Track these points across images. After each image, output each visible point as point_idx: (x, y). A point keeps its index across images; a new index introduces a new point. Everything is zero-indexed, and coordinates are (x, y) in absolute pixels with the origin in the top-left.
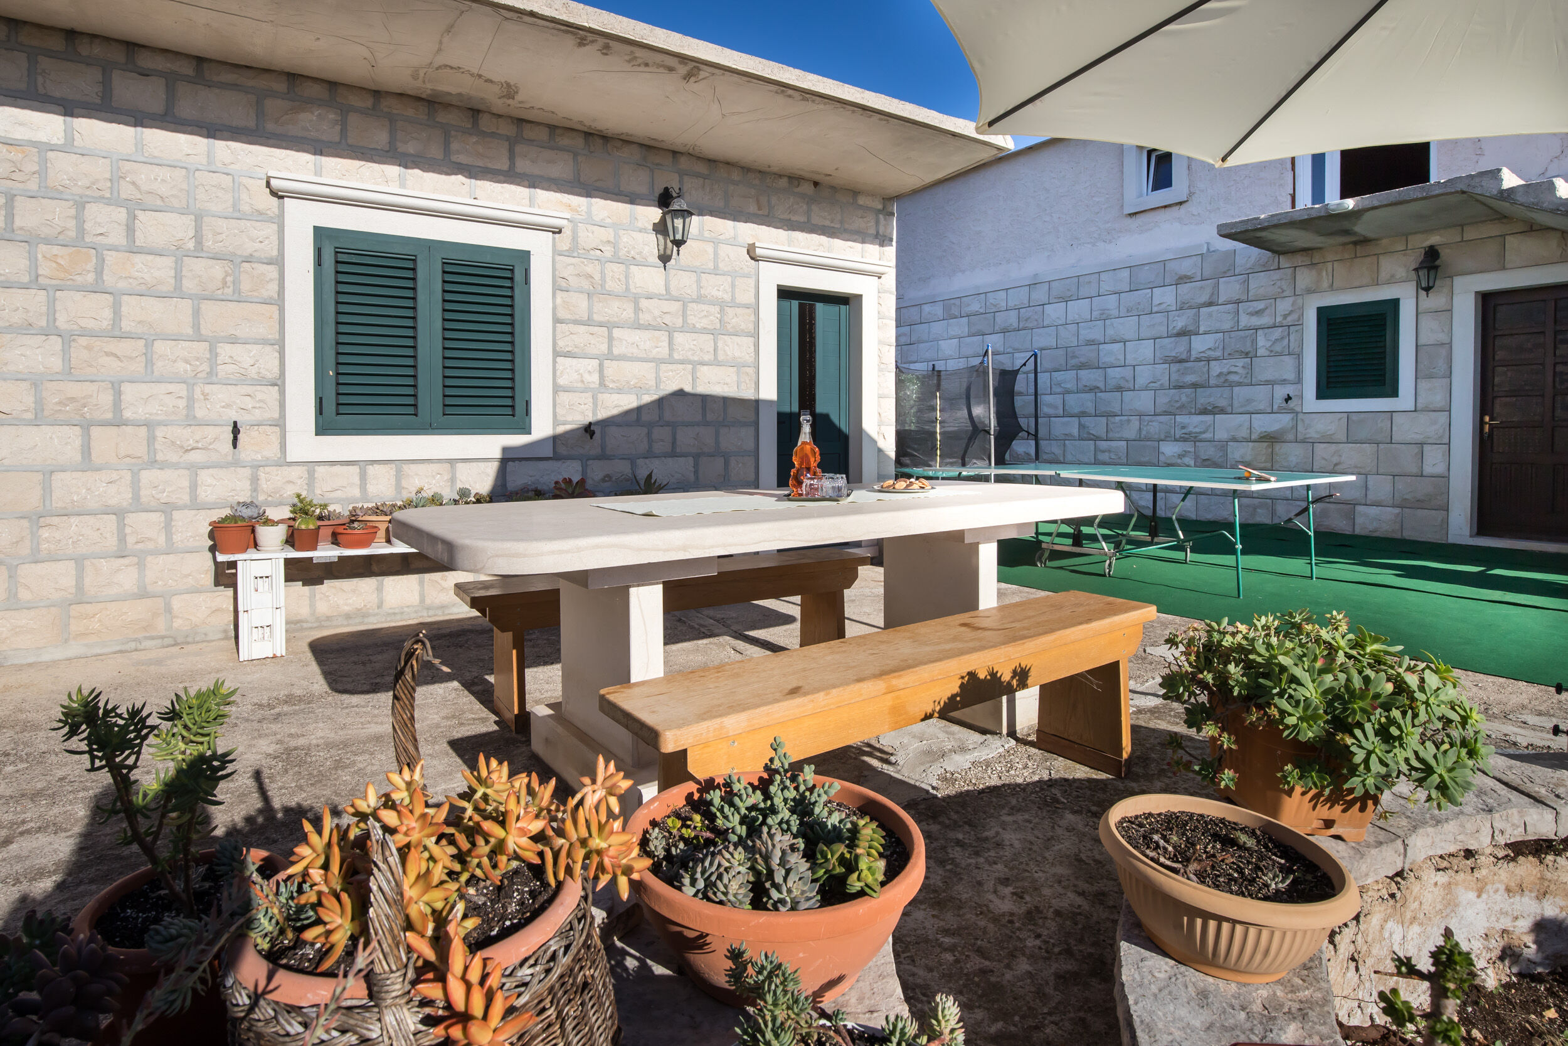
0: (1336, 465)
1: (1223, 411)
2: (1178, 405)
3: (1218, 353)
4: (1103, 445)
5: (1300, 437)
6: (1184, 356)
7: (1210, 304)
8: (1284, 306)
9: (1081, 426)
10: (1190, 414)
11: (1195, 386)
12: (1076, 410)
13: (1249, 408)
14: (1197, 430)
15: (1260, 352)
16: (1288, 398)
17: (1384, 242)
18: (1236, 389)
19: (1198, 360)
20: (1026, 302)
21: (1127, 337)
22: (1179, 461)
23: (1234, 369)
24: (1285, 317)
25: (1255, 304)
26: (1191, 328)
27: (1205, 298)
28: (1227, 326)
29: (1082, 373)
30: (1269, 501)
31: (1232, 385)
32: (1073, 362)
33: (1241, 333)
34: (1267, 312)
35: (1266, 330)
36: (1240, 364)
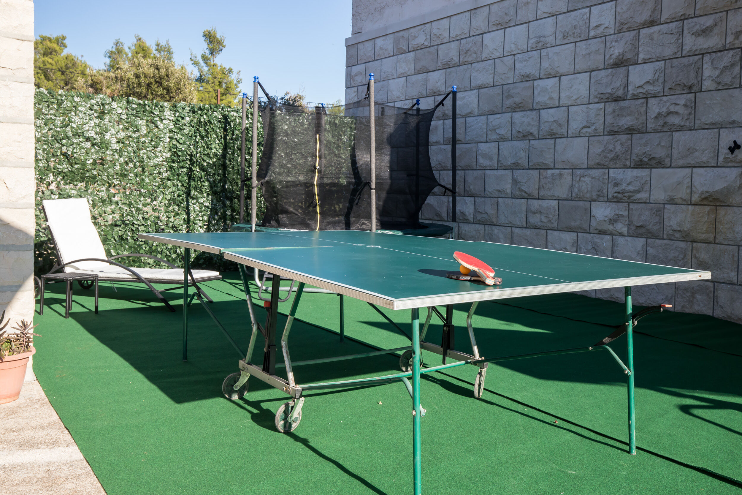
1: (660, 164)
2: (611, 156)
3: (658, 88)
4: (535, 204)
6: (620, 93)
7: (652, 23)
8: (736, 20)
9: (515, 181)
10: (625, 167)
11: (631, 131)
12: (510, 161)
13: (690, 160)
14: (631, 188)
15: (707, 84)
16: (737, 147)
18: (676, 135)
19: (635, 97)
20: (467, 31)
21: (562, 71)
22: (611, 227)
23: (673, 108)
25: (702, 20)
26: (629, 56)
27: (645, 16)
28: (668, 52)
29: (517, 116)
30: (711, 285)
31: (672, 129)
32: (508, 102)
33: (685, 61)
34: (716, 30)
35: (714, 55)
36: (682, 102)
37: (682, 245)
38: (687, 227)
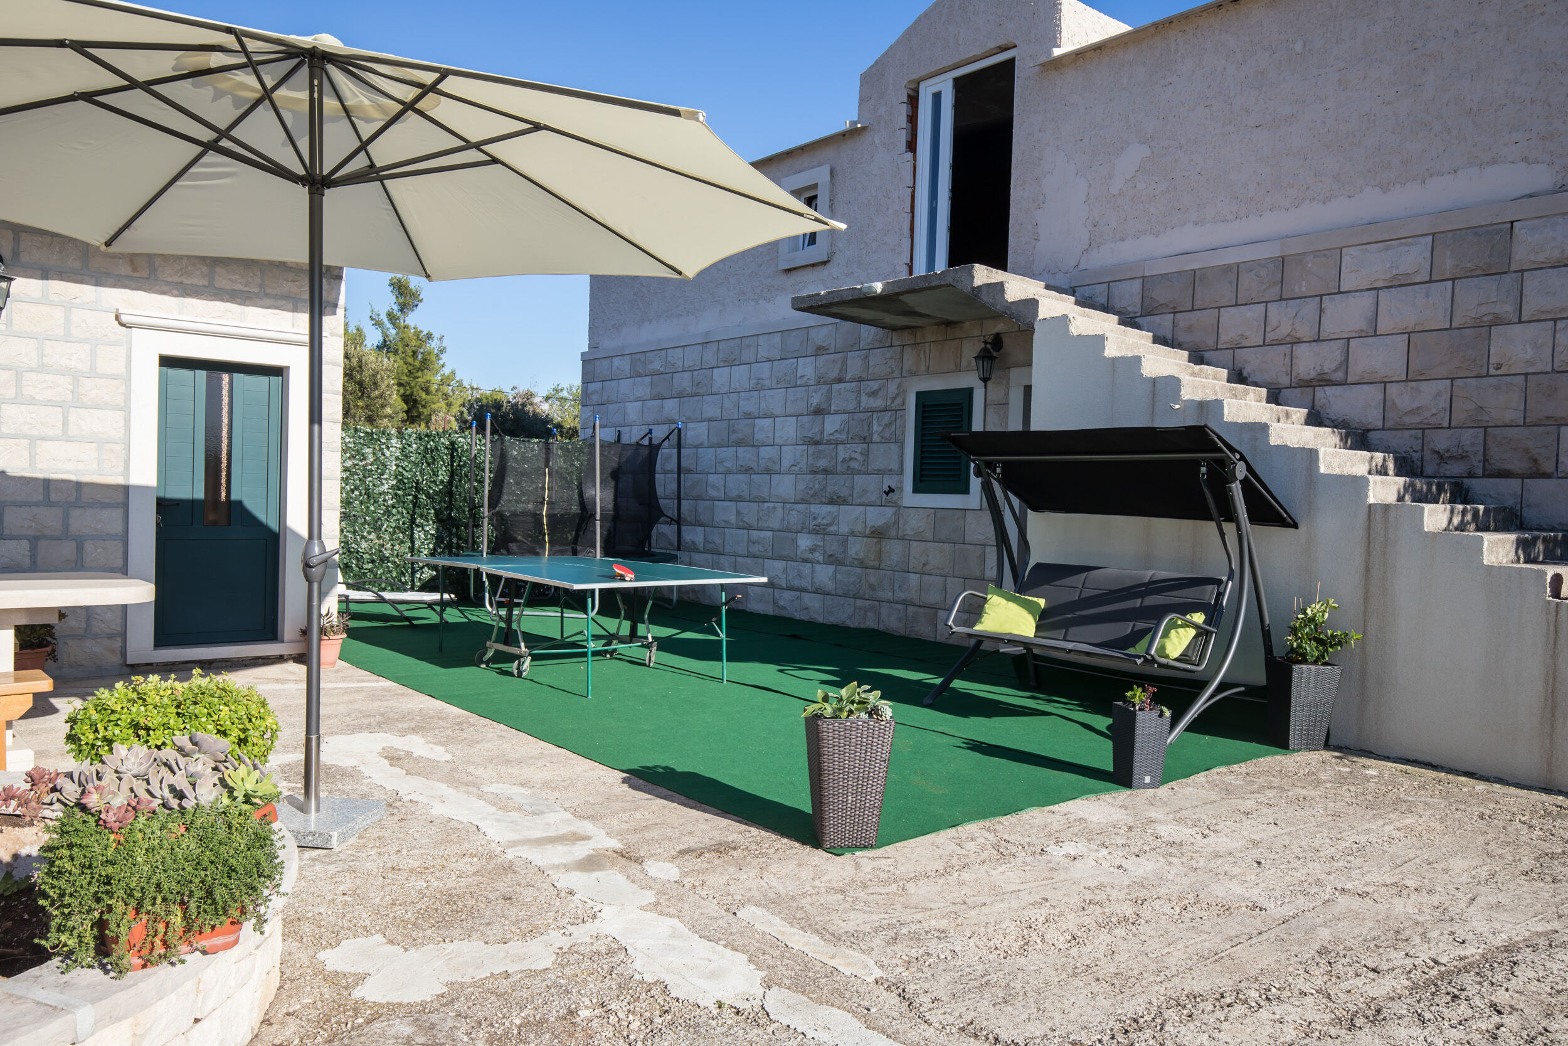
0: (924, 565)
1: (845, 502)
2: (811, 492)
3: (843, 437)
4: (755, 534)
5: (900, 534)
6: (818, 438)
7: (840, 380)
8: (892, 387)
9: (738, 513)
10: (822, 503)
11: (826, 472)
12: (734, 494)
13: (864, 500)
14: (825, 522)
15: (876, 438)
16: (891, 490)
17: (967, 324)
18: (856, 477)
19: (829, 443)
20: (698, 363)
21: (776, 413)
22: (811, 556)
23: (854, 455)
24: (893, 399)
25: (872, 383)
26: (824, 406)
27: (834, 374)
28: (851, 406)
29: (741, 450)
30: (877, 603)
31: (853, 472)
32: (733, 437)
33: (861, 415)
34: (881, 393)
35: (879, 414)
36: (859, 450)
37: (859, 570)
38: (862, 555)
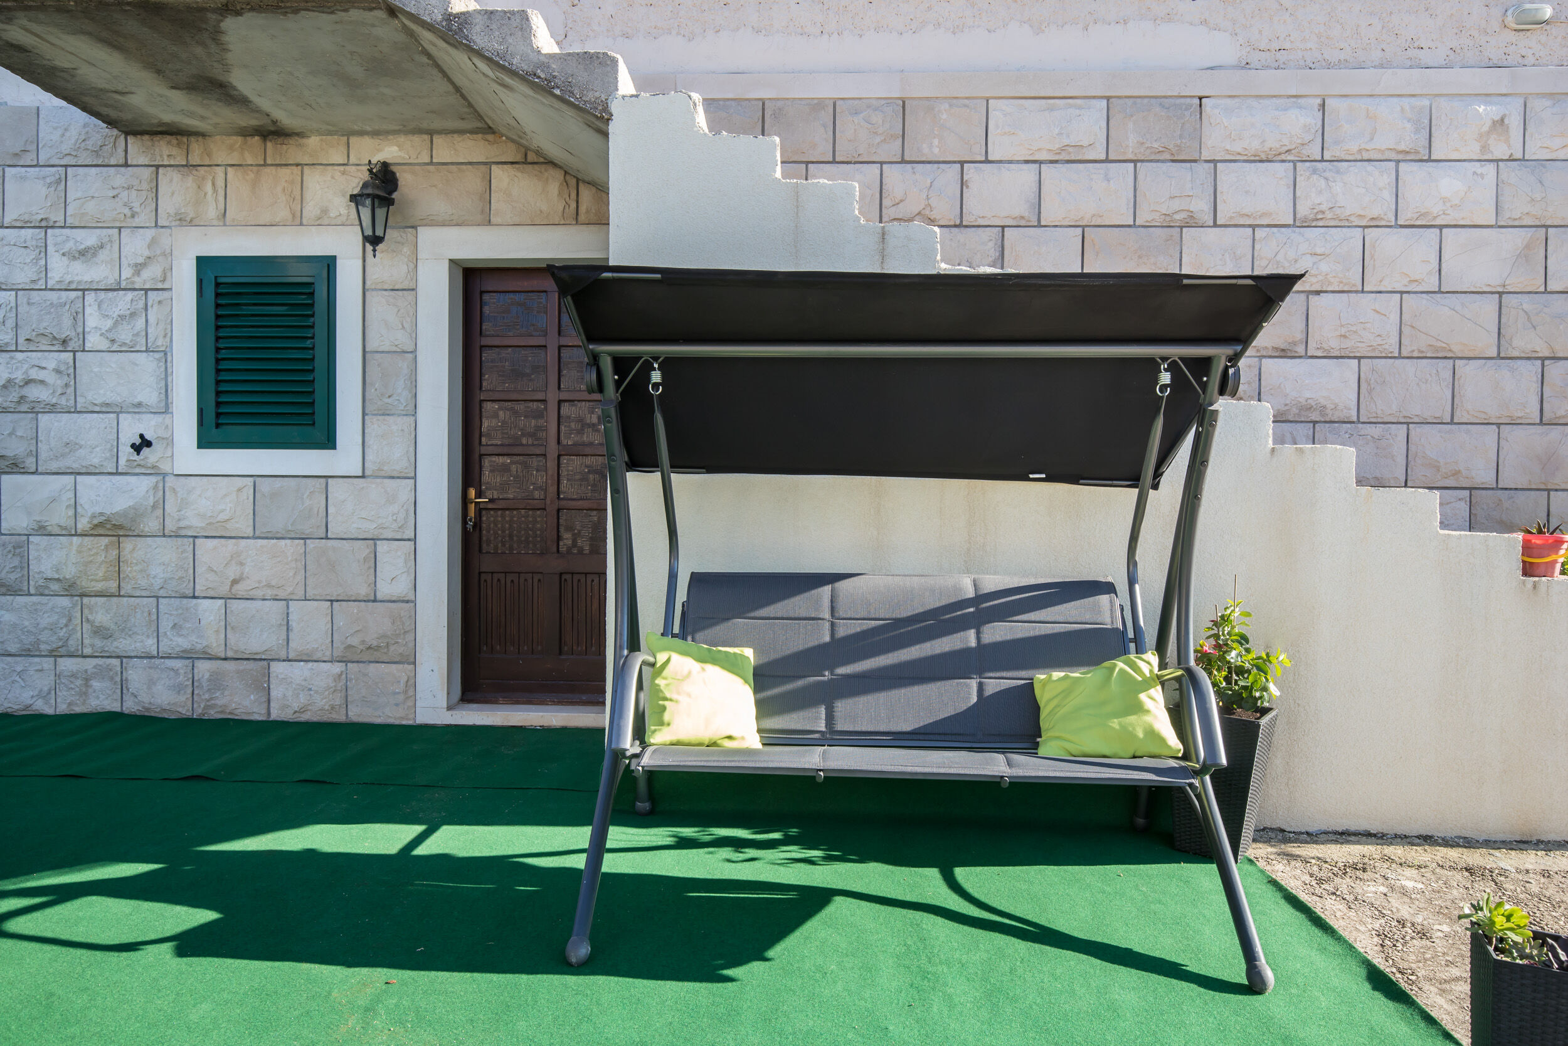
0: (235, 582)
1: (16, 467)
5: (170, 526)
8: (135, 246)
13: (71, 463)
15: (93, 341)
16: (145, 443)
17: (313, 141)
18: (44, 419)
23: (34, 374)
24: (138, 268)
25: (79, 234)
28: (21, 277)
30: (116, 662)
31: (35, 409)
33: (53, 296)
34: (103, 255)
35: (102, 295)
36: (52, 365)
37: (65, 602)
38: (69, 572)
